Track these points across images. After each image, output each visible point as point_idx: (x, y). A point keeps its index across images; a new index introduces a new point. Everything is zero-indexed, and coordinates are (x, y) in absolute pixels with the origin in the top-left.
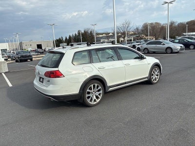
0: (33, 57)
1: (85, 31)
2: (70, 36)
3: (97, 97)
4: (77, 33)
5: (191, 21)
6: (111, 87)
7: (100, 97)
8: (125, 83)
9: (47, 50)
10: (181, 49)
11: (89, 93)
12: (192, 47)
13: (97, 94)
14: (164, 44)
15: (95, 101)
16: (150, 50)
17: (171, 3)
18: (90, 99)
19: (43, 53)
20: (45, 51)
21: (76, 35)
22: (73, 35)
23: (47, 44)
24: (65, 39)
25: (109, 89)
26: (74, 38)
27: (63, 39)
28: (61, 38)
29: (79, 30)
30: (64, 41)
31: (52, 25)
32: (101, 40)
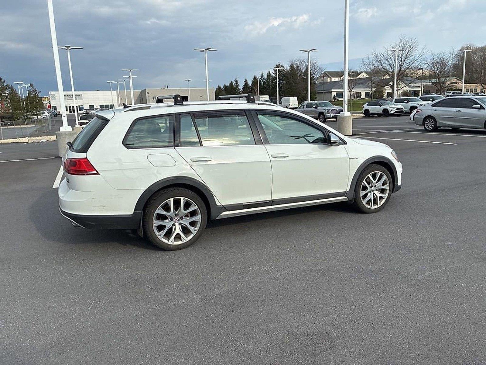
1: (292, 67)
2: (255, 78)
3: (186, 231)
4: (272, 72)
6: (226, 208)
7: (194, 230)
8: (272, 202)
13: (186, 222)
15: (178, 237)
16: (441, 122)
18: (164, 232)
21: (269, 75)
22: (262, 75)
23: (201, 96)
24: (243, 86)
25: (221, 214)
26: (264, 82)
27: (238, 86)
28: (233, 83)
29: (278, 64)
30: (240, 89)
31: (204, 50)
32: (332, 91)
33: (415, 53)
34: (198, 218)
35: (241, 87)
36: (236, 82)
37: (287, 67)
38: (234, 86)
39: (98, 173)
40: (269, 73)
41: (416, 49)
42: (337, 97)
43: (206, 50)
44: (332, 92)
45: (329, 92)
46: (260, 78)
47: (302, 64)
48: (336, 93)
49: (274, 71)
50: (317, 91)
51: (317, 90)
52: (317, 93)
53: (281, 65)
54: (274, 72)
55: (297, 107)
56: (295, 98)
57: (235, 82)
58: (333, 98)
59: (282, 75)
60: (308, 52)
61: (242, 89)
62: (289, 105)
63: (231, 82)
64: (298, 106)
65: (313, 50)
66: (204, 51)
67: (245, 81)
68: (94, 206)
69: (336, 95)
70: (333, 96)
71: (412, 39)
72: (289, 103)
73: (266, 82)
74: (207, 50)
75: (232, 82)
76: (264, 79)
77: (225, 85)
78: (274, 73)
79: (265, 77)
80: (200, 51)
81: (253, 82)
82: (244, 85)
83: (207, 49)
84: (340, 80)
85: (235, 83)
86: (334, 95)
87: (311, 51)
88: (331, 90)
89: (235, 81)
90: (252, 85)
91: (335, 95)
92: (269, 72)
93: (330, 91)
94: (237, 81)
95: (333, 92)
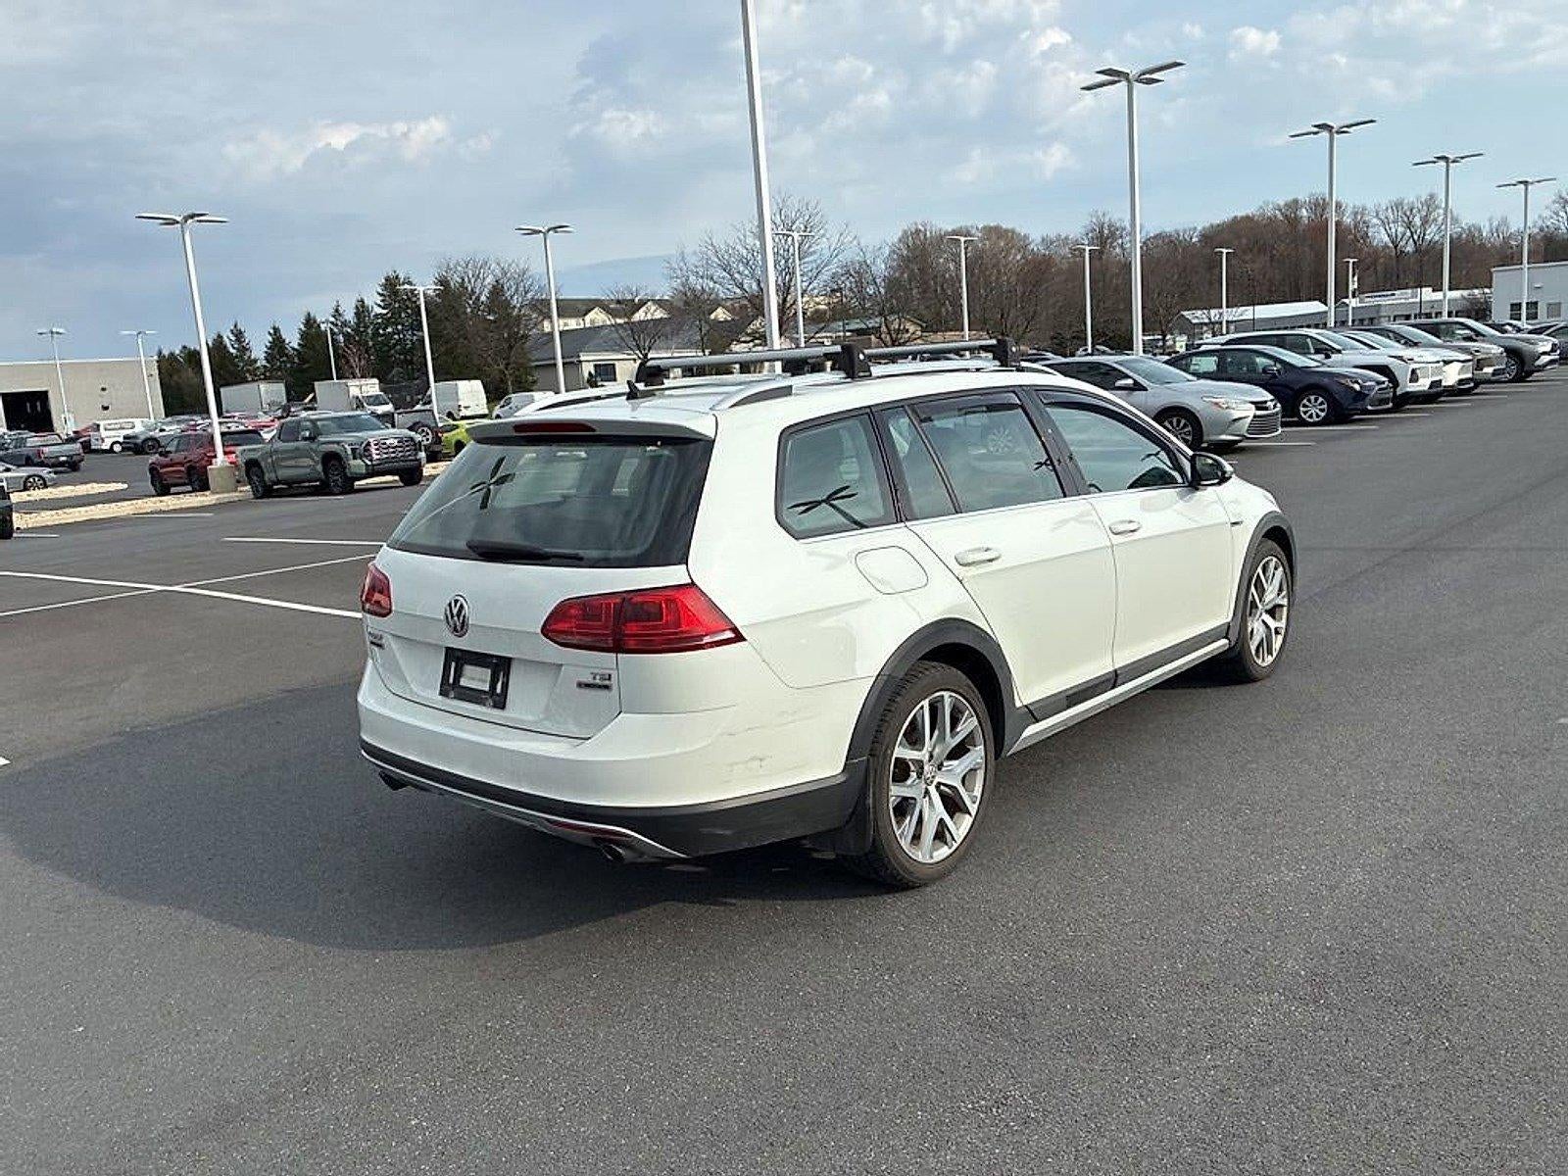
0: (15, 498)
1: (443, 282)
2: (310, 322)
3: (953, 804)
4: (374, 301)
5: (1236, 222)
6: (1033, 714)
7: (973, 800)
8: (1114, 679)
9: (109, 437)
10: (1260, 425)
11: (902, 771)
12: (1313, 408)
13: (954, 773)
14: (1137, 387)
15: (941, 835)
17: (1147, 78)
18: (910, 825)
19: (73, 465)
20: (87, 447)
21: (361, 310)
22: (337, 311)
23: (103, 389)
24: (265, 349)
25: (1024, 735)
26: (347, 336)
27: (244, 349)
28: (225, 338)
29: (391, 274)
30: (255, 361)
31: (179, 219)
32: (582, 358)
33: (822, 247)
34: (977, 755)
35: (259, 351)
36: (239, 335)
37: (425, 286)
38: (232, 350)
39: (739, 638)
40: (363, 306)
41: (822, 232)
42: (599, 379)
43: (186, 221)
44: (580, 362)
45: (572, 363)
46: (332, 323)
47: (481, 276)
48: (595, 366)
49: (382, 298)
50: (537, 360)
51: (533, 358)
52: (537, 366)
53: (402, 277)
54: (379, 302)
55: (486, 412)
56: (477, 385)
57: (236, 336)
58: (588, 381)
59: (409, 311)
60: (541, 234)
61: (266, 359)
62: (460, 406)
63: (216, 337)
64: (491, 410)
65: (559, 230)
66: (178, 222)
67: (272, 331)
68: (731, 765)
69: (596, 371)
70: (586, 375)
71: (807, 204)
72: (458, 400)
73: (353, 333)
74: (190, 221)
75: (220, 337)
76: (345, 324)
77: (184, 347)
78: (382, 304)
79: (347, 318)
80: (161, 221)
81: (304, 336)
82: (269, 345)
83: (192, 216)
84: (582, 326)
85: (233, 338)
86: (590, 373)
87: (551, 232)
88: (579, 356)
89: (232, 331)
90: (299, 345)
91: (593, 372)
92: (362, 301)
93: (575, 360)
94: (241, 333)
95: (584, 364)
